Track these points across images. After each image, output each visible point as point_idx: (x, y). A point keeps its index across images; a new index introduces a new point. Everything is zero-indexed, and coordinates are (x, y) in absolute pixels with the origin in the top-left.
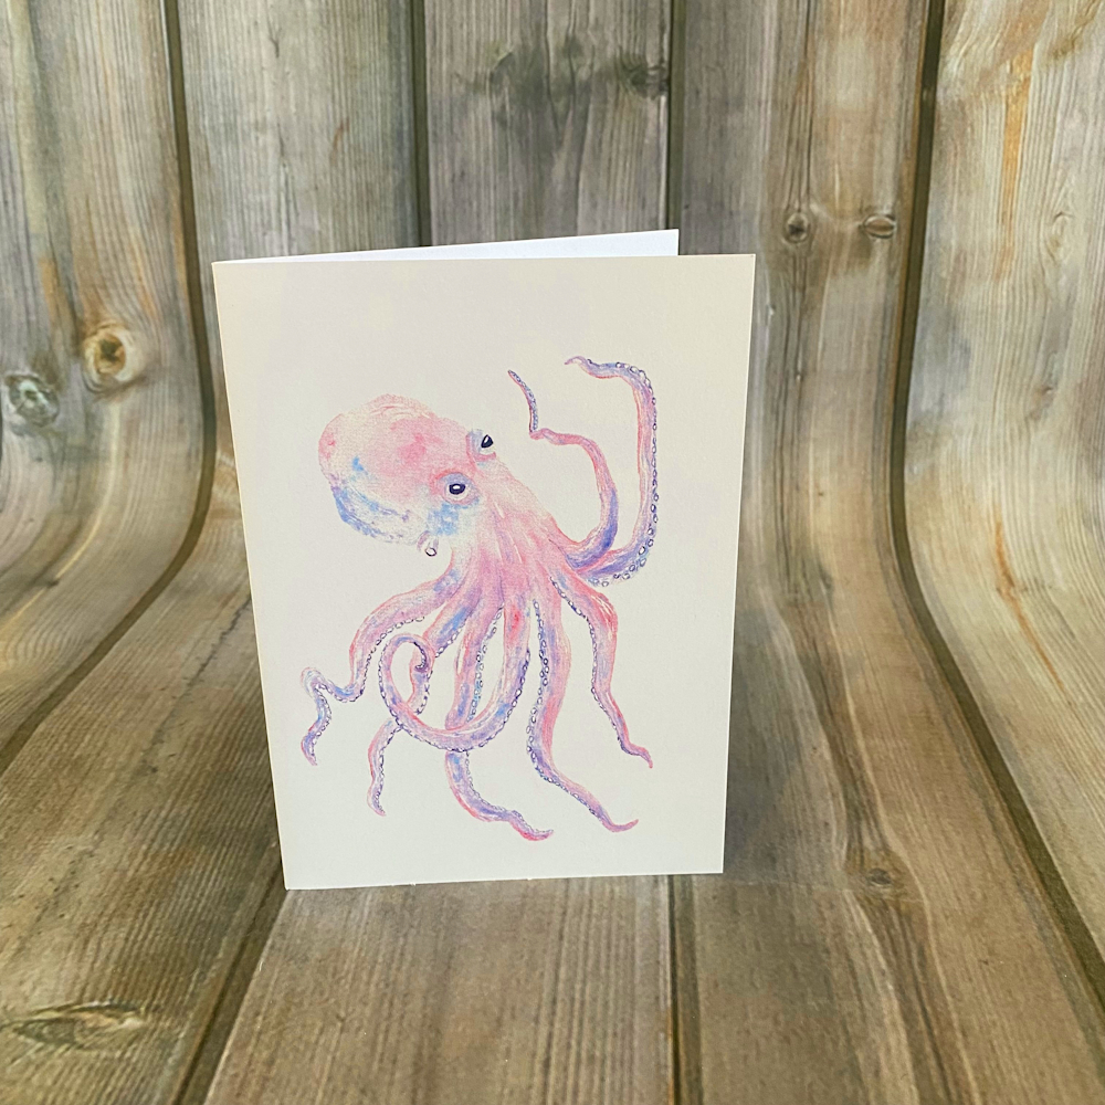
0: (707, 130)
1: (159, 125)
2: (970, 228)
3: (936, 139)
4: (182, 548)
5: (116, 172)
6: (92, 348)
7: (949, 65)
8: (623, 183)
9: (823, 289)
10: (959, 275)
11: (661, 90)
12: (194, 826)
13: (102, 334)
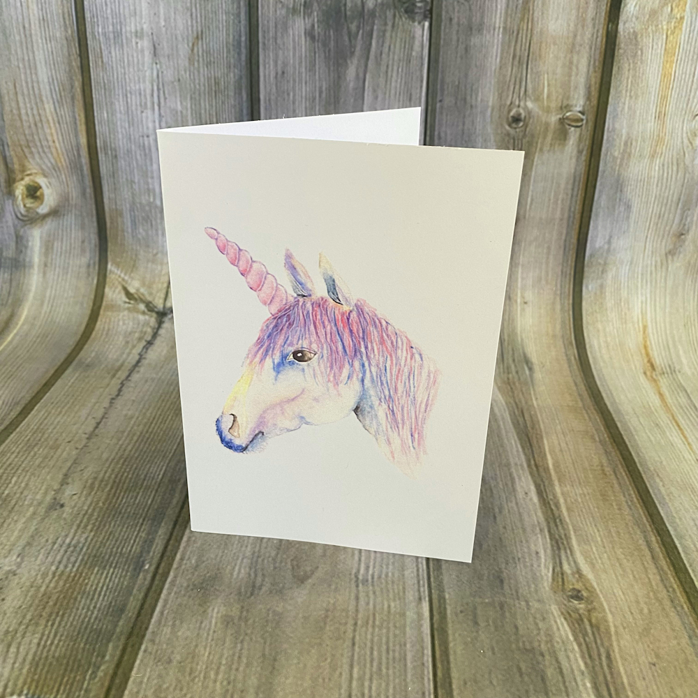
0: (457, 47)
1: (66, 31)
2: (636, 122)
3: (616, 58)
4: (84, 332)
5: (35, 64)
6: (20, 190)
7: (629, 6)
8: (396, 83)
9: (533, 161)
10: (626, 154)
11: (425, 17)
12: (89, 551)
13: (27, 180)
